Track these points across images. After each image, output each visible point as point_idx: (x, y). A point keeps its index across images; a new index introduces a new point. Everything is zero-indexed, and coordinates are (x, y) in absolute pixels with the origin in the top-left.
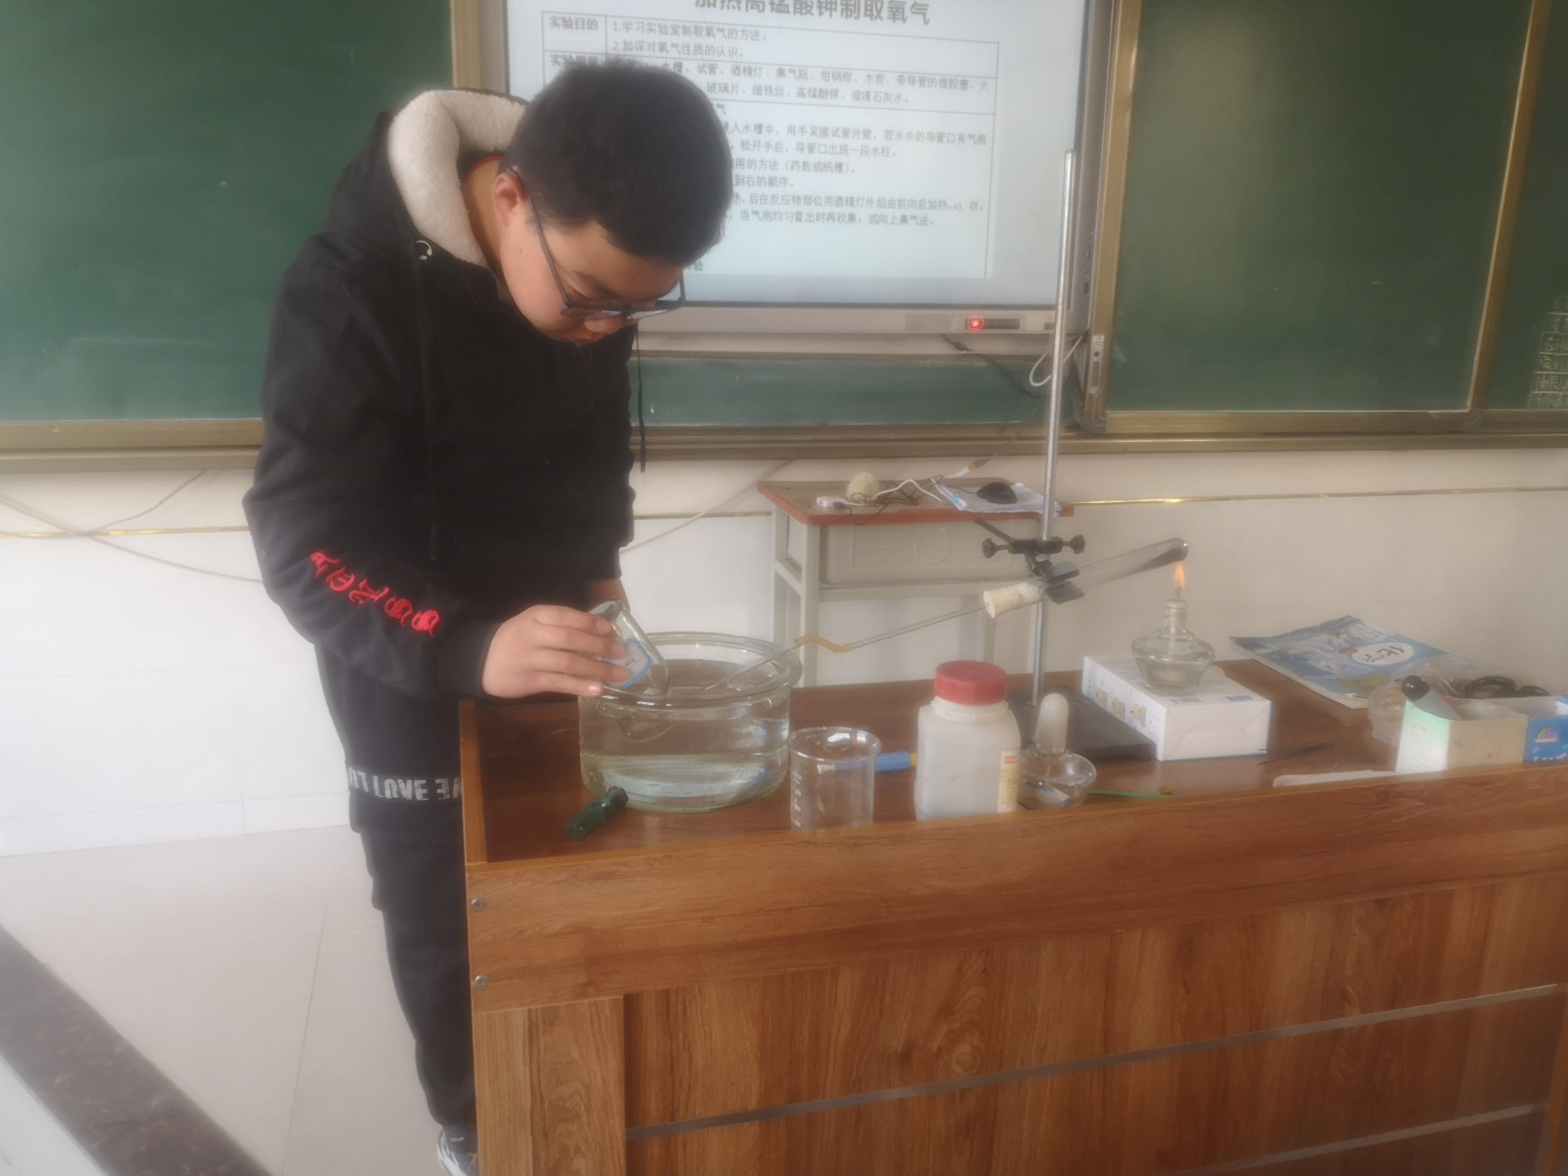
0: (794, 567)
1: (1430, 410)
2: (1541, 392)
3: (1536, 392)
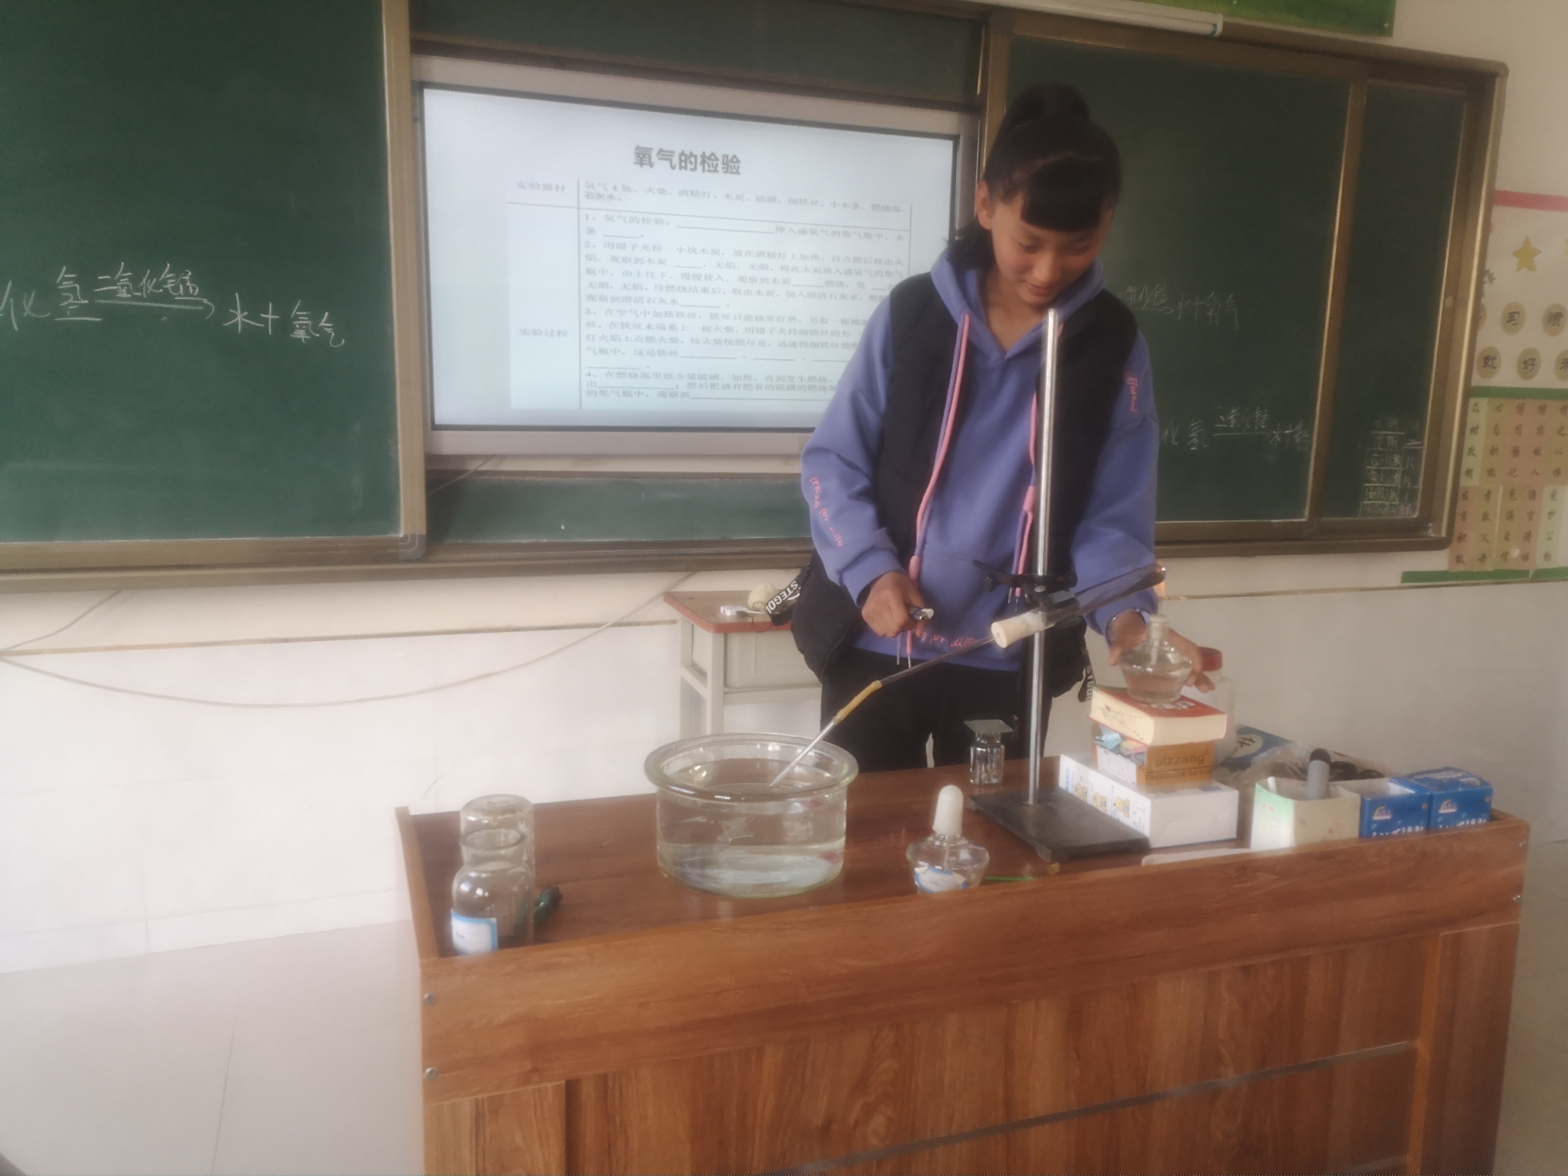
0: (700, 673)
1: (1273, 519)
2: (1370, 502)
3: (1365, 502)
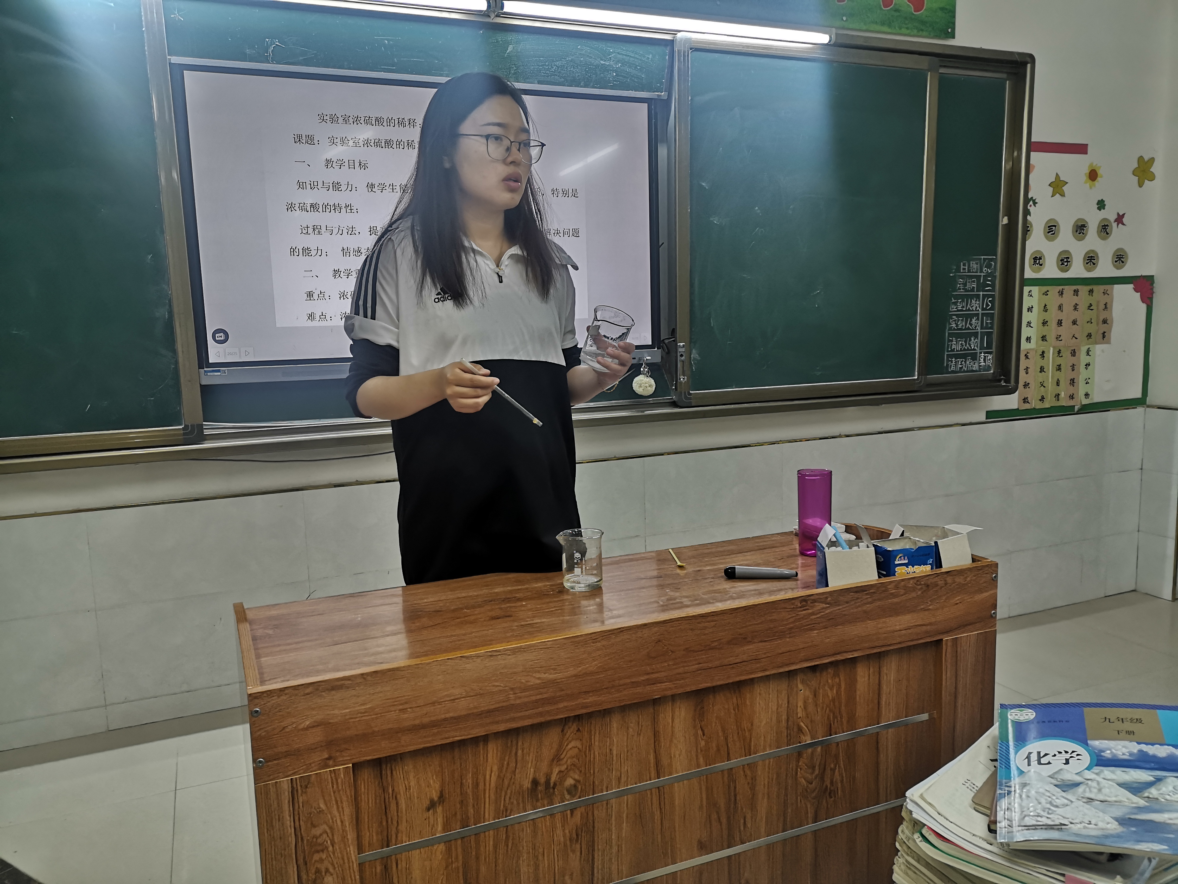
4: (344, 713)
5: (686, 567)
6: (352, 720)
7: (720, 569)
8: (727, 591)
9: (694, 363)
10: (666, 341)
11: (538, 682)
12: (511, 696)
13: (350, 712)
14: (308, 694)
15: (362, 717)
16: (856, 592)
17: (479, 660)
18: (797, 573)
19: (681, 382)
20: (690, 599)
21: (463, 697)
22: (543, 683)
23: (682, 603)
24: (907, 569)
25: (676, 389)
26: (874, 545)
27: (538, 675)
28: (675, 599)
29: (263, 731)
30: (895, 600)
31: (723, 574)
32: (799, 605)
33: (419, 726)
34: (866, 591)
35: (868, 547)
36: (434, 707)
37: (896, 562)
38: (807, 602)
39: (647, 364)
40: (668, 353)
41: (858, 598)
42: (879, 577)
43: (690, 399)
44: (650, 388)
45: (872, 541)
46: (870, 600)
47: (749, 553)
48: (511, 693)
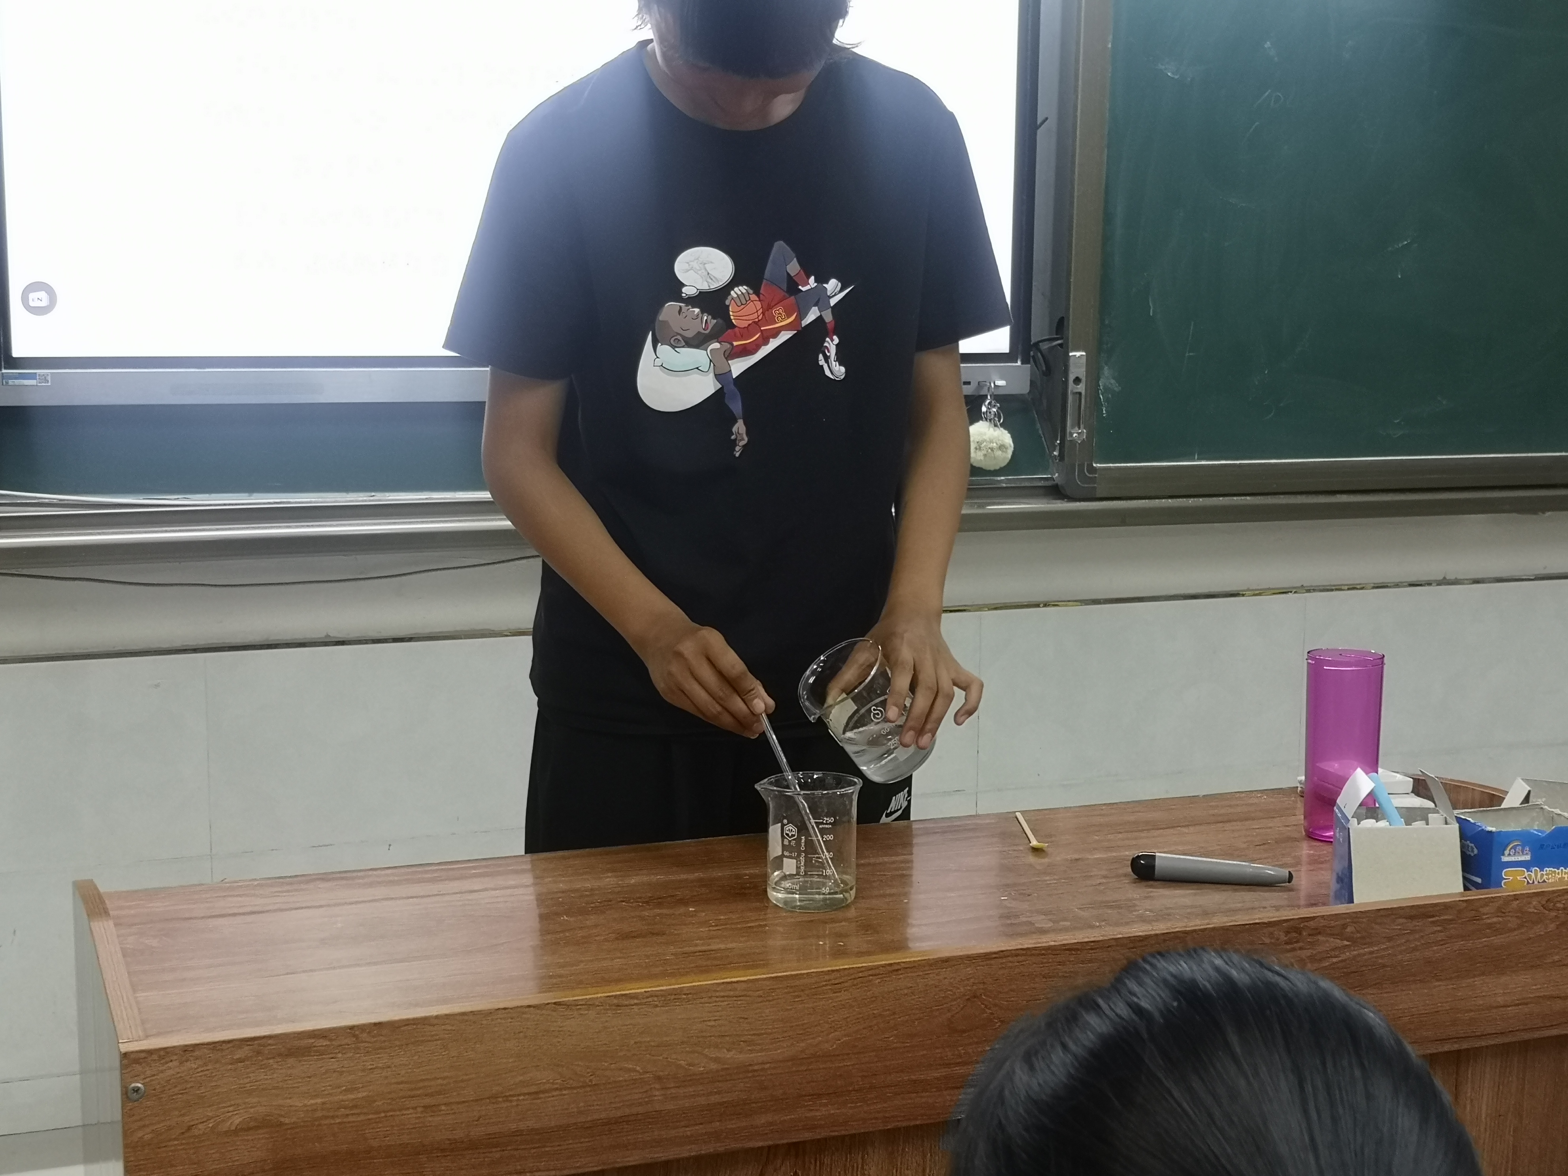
4: (312, 1105)
5: (1049, 850)
6: (327, 1122)
7: (1124, 860)
8: (1135, 906)
9: (1107, 400)
10: (1044, 346)
11: (714, 1066)
12: (657, 1093)
13: (324, 1103)
14: (240, 1061)
15: (347, 1115)
16: (1412, 918)
17: (592, 1013)
18: (1291, 876)
19: (1073, 442)
20: (1049, 917)
21: (557, 1089)
22: (723, 1069)
23: (1031, 923)
24: (1526, 874)
25: (1061, 456)
26: (1459, 820)
27: (713, 1053)
28: (1017, 916)
29: (148, 1130)
30: (1497, 940)
31: (1130, 870)
32: (1283, 938)
33: (462, 1142)
34: (1433, 916)
35: (1446, 823)
36: (495, 1106)
37: (1505, 859)
38: (1300, 934)
39: (997, 398)
40: (1048, 372)
41: (1413, 932)
42: (1466, 888)
43: (1093, 480)
44: (1000, 453)
45: (1456, 812)
46: (1440, 936)
47: (1192, 829)
48: (657, 1086)
